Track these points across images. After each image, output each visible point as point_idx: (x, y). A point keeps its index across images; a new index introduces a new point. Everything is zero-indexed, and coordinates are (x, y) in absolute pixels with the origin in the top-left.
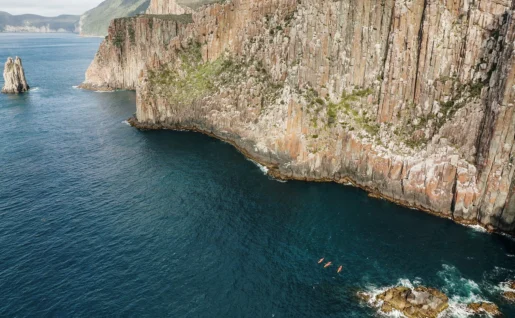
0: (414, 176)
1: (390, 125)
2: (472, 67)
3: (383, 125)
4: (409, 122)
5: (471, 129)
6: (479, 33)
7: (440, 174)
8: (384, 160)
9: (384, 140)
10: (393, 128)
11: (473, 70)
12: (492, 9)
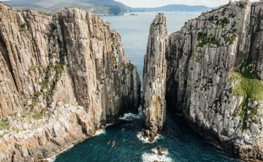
0: (59, 133)
1: (15, 114)
2: (46, 56)
3: (10, 118)
4: (25, 105)
5: (69, 90)
6: (41, 36)
7: (70, 121)
8: (31, 138)
9: (18, 126)
10: (19, 115)
11: (47, 58)
12: (42, 21)
